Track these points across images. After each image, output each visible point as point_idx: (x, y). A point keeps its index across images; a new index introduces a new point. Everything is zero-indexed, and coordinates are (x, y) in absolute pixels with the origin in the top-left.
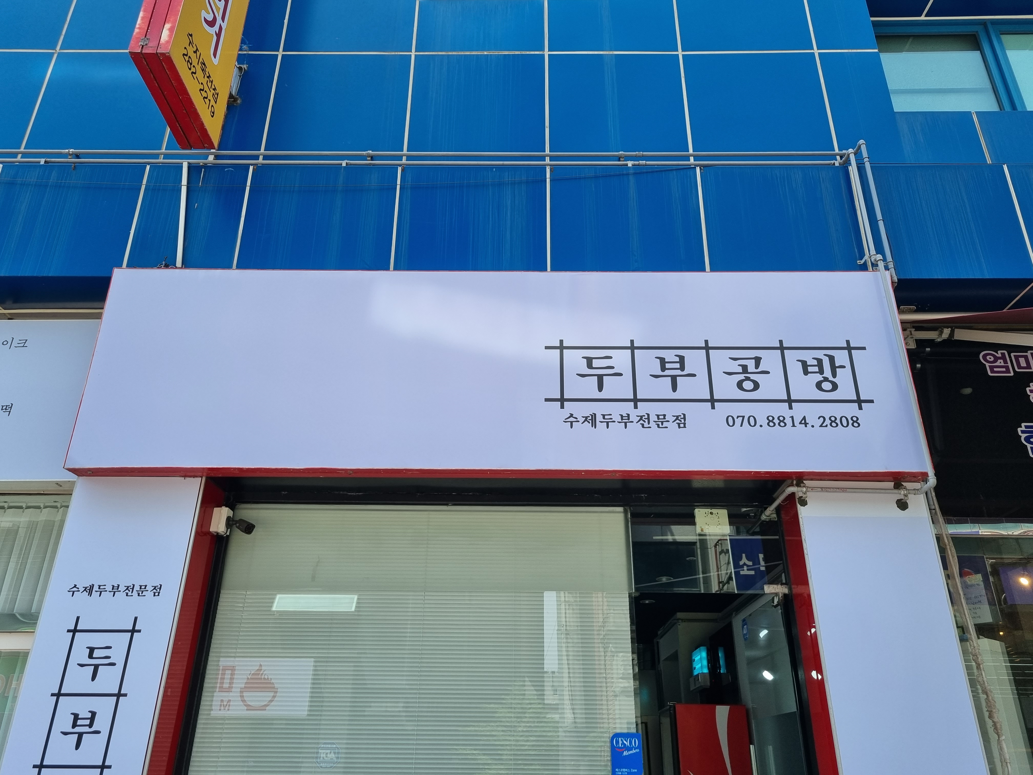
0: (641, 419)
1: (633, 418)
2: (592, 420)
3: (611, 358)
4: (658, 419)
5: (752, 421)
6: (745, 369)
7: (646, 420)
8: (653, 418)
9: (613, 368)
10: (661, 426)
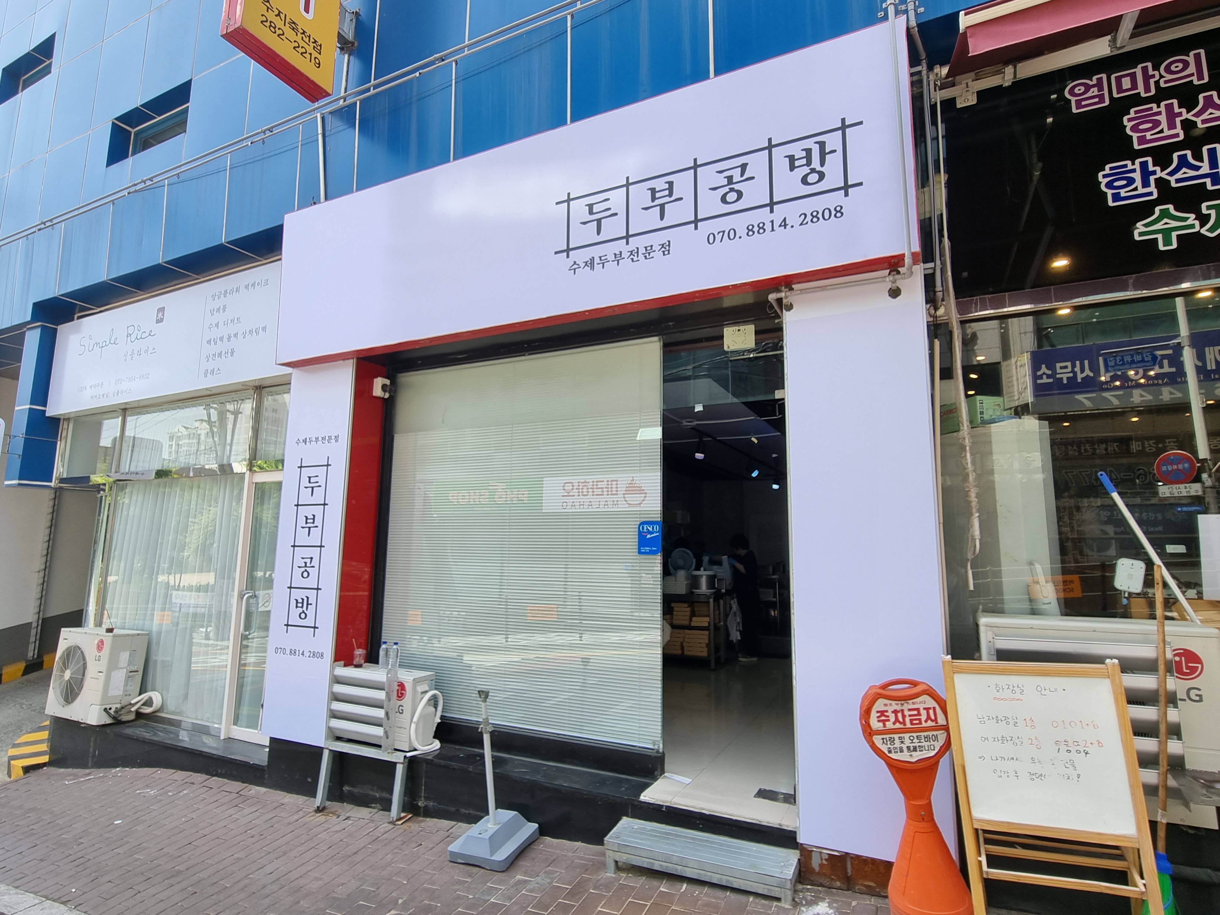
0: (631, 254)
1: (625, 254)
2: (591, 264)
3: (608, 199)
4: (646, 250)
5: (731, 235)
6: (730, 179)
7: (636, 255)
8: (642, 250)
9: (609, 209)
10: (648, 257)
